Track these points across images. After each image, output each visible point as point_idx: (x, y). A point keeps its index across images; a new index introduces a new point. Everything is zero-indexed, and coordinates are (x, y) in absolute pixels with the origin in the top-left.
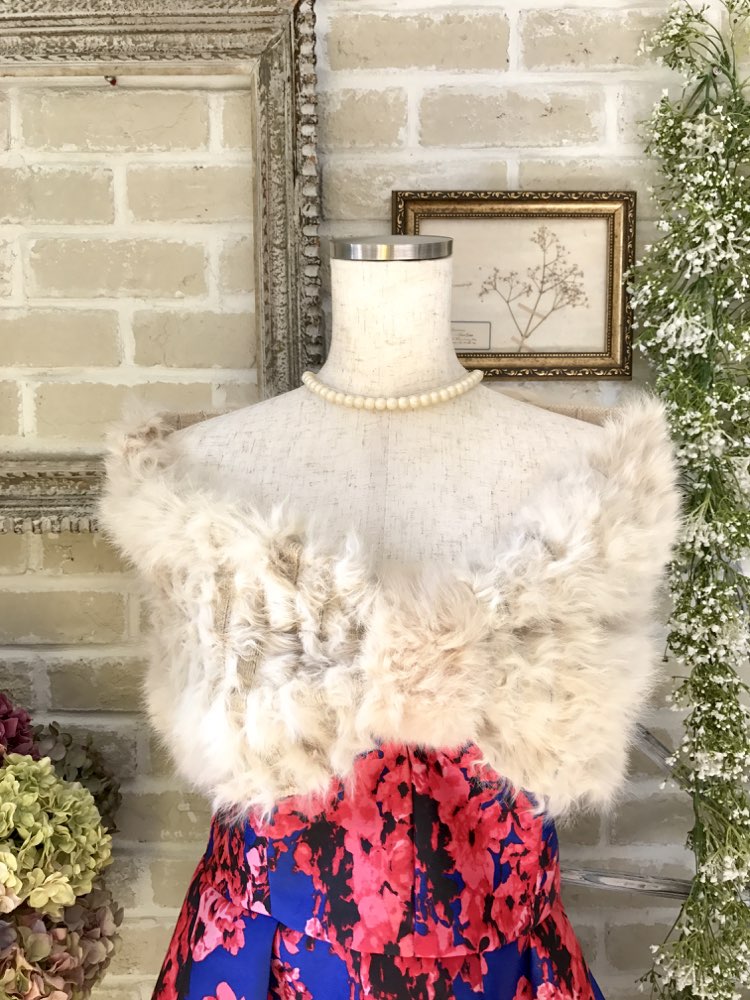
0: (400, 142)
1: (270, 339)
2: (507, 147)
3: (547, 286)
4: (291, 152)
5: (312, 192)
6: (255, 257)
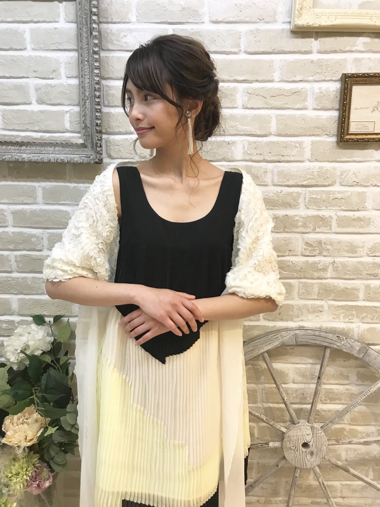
5: (96, 41)
6: (79, 64)
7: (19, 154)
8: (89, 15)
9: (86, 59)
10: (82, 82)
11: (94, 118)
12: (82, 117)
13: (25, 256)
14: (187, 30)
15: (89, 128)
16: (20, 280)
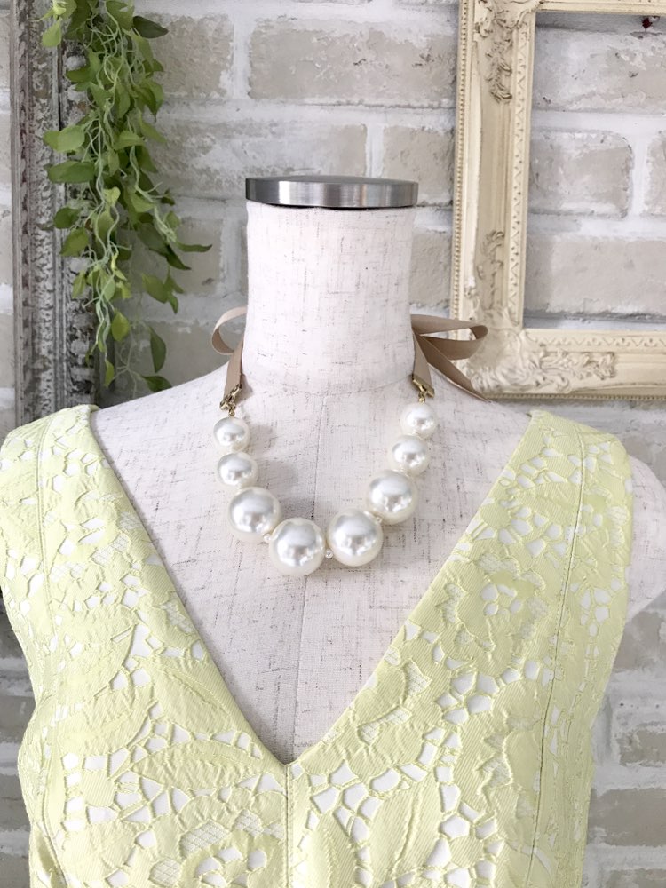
0: (222, 92)
1: (30, 352)
2: (366, 105)
4: (57, 95)
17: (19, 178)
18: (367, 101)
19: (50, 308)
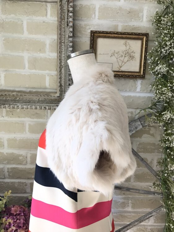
0: (93, 18)
1: (60, 65)
3: (126, 55)
4: (67, 19)
5: (71, 29)
6: (57, 45)
7: (15, 104)
8: (66, 13)
9: (63, 42)
10: (60, 56)
11: (67, 80)
12: (58, 79)
13: (14, 168)
14: (131, 26)
15: (63, 86)
16: (10, 184)
17: (59, 34)
18: (119, 20)
19: (64, 57)
